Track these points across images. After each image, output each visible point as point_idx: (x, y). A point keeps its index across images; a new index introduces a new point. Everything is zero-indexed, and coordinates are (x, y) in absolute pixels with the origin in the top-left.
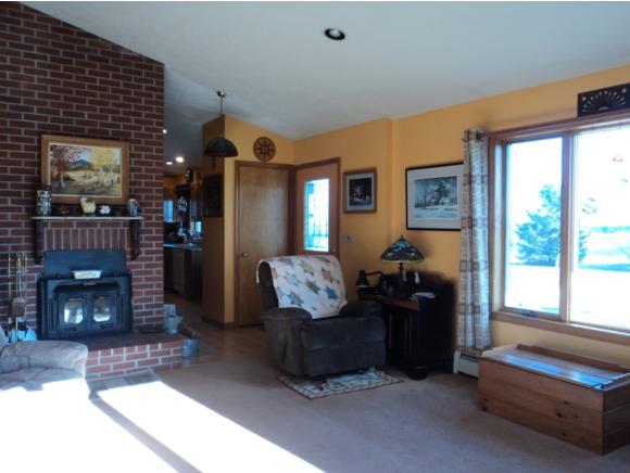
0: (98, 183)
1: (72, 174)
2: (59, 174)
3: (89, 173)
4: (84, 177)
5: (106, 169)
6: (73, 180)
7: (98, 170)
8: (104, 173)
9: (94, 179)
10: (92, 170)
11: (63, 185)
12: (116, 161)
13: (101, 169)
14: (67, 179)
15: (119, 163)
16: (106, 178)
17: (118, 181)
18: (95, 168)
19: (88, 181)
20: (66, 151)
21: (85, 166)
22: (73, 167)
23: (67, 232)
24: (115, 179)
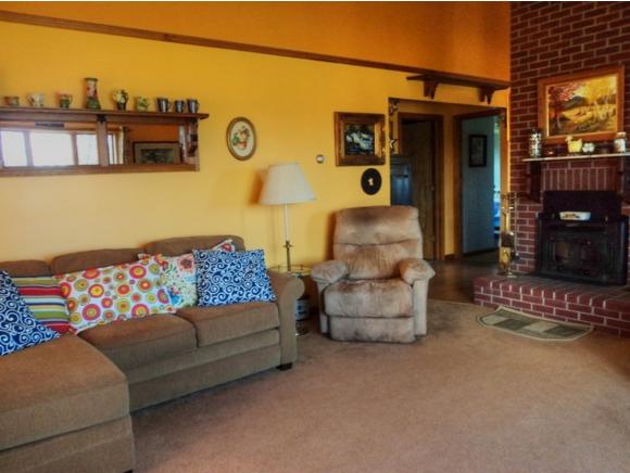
0: (592, 119)
1: (567, 114)
2: (556, 116)
3: (583, 109)
4: (579, 114)
5: (601, 102)
6: (569, 120)
7: (593, 105)
8: (598, 107)
9: (589, 114)
10: (587, 105)
11: (559, 125)
12: (612, 91)
13: (596, 103)
14: (564, 119)
15: (615, 92)
16: (601, 112)
17: (614, 113)
18: (590, 102)
19: (582, 118)
20: (562, 91)
21: (580, 102)
22: (568, 105)
23: (562, 173)
24: (611, 110)
